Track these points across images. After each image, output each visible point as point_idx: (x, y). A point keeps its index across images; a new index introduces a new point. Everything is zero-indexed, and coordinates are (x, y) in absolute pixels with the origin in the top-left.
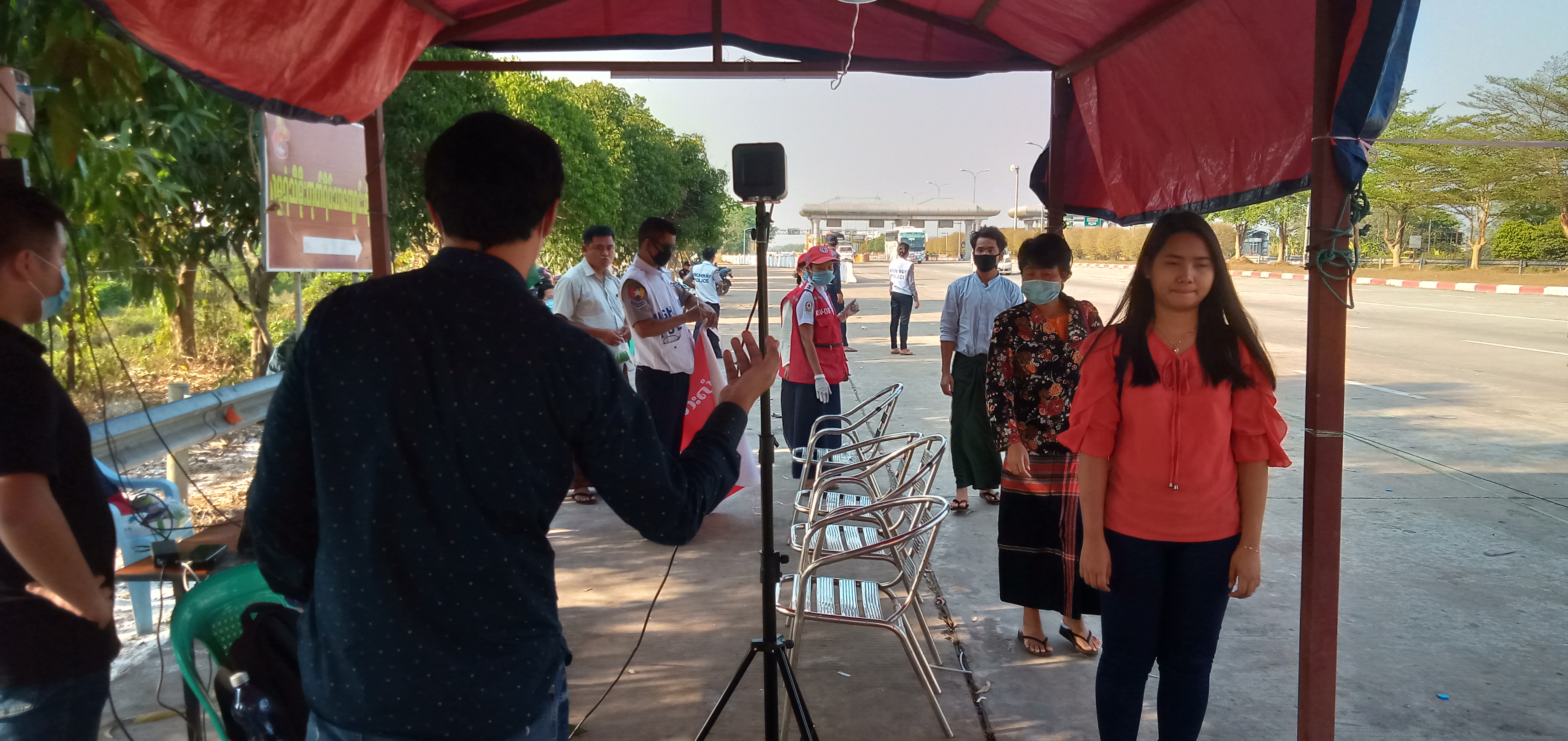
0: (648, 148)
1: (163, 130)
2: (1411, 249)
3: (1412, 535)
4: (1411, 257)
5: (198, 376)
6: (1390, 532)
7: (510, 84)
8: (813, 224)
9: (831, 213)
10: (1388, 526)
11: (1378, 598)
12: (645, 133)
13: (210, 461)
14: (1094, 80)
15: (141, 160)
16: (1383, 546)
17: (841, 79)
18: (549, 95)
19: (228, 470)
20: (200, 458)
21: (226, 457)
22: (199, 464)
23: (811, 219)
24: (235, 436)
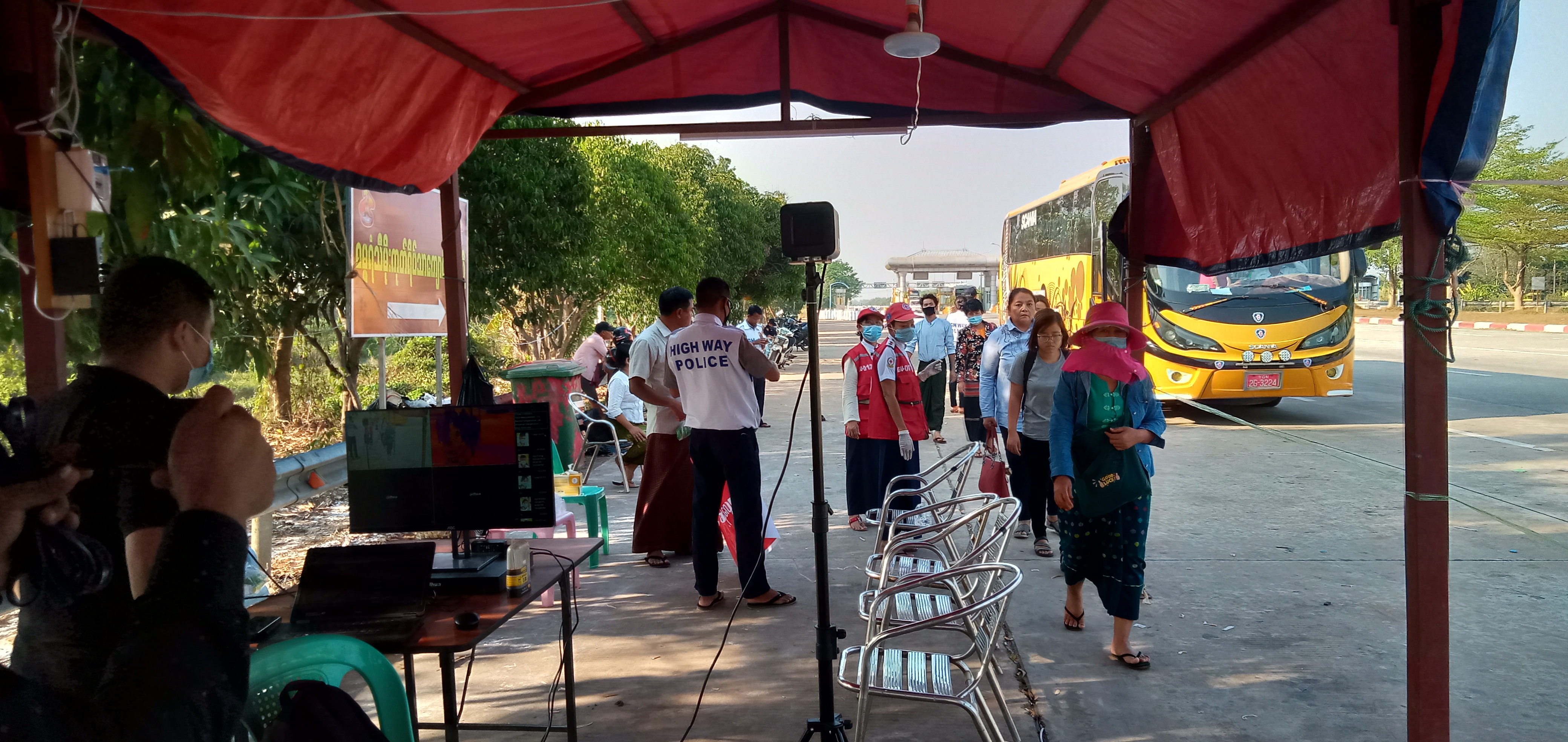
0: (731, 207)
1: (255, 201)
2: (1535, 291)
3: (1540, 601)
4: (1535, 299)
5: (293, 439)
6: (1516, 598)
7: (595, 148)
8: (899, 277)
9: (917, 266)
10: (1513, 591)
11: (1500, 672)
12: (728, 192)
13: (296, 524)
14: (1173, 126)
15: (233, 232)
16: (1507, 613)
17: (911, 133)
18: (632, 158)
19: (313, 533)
20: (287, 522)
21: (313, 520)
22: (286, 527)
23: (898, 273)
24: (322, 498)
